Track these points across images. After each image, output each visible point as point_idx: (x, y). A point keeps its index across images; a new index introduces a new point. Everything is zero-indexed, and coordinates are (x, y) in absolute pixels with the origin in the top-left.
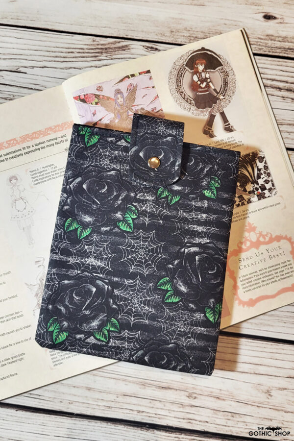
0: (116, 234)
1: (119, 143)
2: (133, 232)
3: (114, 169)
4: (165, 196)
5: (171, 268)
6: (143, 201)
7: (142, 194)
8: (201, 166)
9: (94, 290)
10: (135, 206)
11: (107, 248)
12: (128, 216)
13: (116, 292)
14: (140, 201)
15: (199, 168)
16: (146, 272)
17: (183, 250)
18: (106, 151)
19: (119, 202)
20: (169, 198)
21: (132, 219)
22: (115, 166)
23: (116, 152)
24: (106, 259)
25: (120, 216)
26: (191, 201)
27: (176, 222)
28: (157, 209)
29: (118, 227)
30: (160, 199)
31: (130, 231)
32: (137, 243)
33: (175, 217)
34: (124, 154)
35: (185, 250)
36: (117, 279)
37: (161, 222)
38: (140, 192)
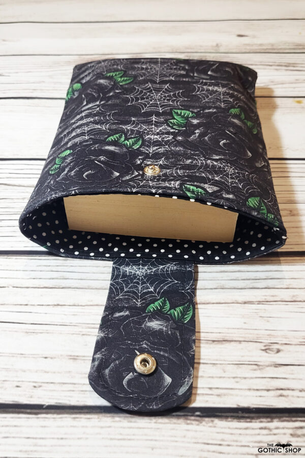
0: (194, 107)
1: (216, 189)
2: (171, 110)
3: (216, 160)
4: (130, 140)
5: (117, 90)
6: (163, 134)
7: (165, 139)
8: (73, 172)
9: (209, 73)
10: (174, 129)
11: (204, 97)
12: (182, 121)
13: (183, 72)
14: (168, 133)
15: (77, 169)
16: (148, 85)
17: (102, 103)
18: (232, 183)
19: (197, 131)
20: (123, 139)
21: (175, 119)
22: (215, 163)
23: (217, 179)
24: (202, 91)
25: (193, 121)
26: (90, 138)
27: (111, 120)
28: (141, 128)
29: (192, 112)
30: (136, 137)
31: (176, 111)
32: (164, 102)
33: (114, 124)
34: (203, 175)
35: (100, 103)
36: (184, 79)
37: (133, 119)
38: (168, 141)
